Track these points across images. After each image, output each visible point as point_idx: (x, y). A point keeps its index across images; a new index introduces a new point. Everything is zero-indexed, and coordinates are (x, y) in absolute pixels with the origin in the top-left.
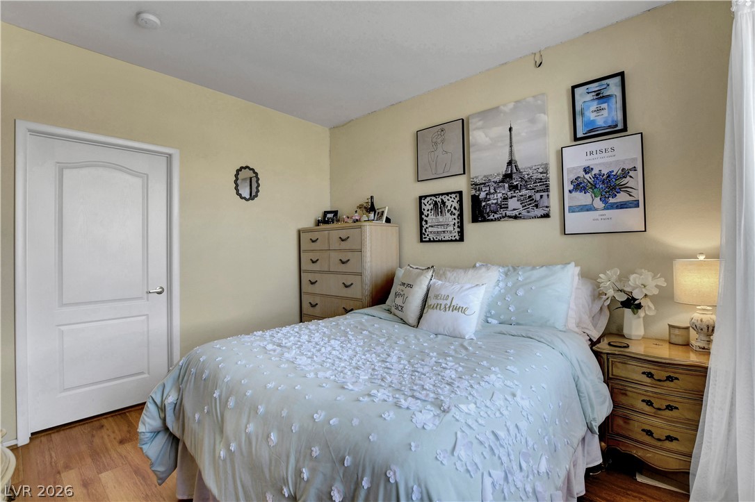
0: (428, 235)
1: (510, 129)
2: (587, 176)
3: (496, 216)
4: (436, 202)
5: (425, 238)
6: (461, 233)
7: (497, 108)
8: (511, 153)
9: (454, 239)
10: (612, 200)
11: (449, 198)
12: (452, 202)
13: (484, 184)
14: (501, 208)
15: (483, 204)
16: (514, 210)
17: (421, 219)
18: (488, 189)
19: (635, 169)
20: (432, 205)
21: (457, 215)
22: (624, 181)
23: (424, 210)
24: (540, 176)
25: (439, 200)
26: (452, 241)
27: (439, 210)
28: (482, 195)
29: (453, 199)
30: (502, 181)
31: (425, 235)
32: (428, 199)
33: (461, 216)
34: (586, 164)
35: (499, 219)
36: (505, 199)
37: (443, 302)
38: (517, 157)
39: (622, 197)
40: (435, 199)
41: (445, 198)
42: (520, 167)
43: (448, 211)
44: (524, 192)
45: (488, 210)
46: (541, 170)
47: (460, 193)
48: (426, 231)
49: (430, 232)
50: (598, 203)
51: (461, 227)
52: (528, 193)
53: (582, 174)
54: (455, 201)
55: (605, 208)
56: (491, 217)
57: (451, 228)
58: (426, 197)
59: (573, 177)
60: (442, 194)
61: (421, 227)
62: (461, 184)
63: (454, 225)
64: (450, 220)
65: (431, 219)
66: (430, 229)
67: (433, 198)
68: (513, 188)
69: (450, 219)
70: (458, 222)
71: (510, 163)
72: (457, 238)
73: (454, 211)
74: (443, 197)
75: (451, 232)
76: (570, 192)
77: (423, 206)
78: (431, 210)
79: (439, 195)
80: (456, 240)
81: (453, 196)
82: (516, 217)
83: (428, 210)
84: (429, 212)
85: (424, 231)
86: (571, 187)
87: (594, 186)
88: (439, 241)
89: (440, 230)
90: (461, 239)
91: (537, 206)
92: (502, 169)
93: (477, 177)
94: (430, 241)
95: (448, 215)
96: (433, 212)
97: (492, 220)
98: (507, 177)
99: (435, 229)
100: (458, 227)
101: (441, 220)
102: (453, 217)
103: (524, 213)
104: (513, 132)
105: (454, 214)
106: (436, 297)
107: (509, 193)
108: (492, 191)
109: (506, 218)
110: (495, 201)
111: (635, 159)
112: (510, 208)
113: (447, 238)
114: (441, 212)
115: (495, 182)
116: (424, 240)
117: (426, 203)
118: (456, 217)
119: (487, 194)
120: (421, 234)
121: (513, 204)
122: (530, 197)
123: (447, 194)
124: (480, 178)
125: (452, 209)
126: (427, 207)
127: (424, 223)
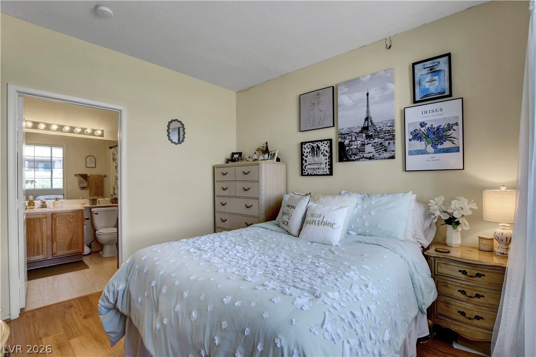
0: (307, 171)
1: (368, 94)
2: (422, 129)
3: (356, 157)
4: (313, 146)
5: (305, 173)
6: (331, 169)
7: (358, 78)
8: (368, 111)
9: (325, 173)
10: (440, 147)
11: (322, 144)
12: (324, 147)
13: (348, 134)
14: (360, 151)
15: (347, 148)
16: (369, 153)
17: (302, 159)
18: (350, 138)
19: (457, 124)
20: (310, 149)
21: (328, 156)
22: (449, 133)
23: (304, 152)
24: (389, 129)
25: (315, 145)
26: (324, 175)
27: (315, 153)
28: (347, 142)
29: (325, 145)
30: (361, 132)
31: (304, 170)
32: (307, 144)
33: (331, 157)
34: (422, 120)
35: (358, 160)
36: (363, 145)
37: (317, 219)
39: (447, 144)
41: (320, 144)
42: (374, 122)
43: (322, 153)
44: (376, 140)
45: (350, 153)
46: (389, 124)
47: (331, 140)
48: (305, 168)
49: (308, 168)
50: (430, 148)
51: (331, 165)
52: (380, 141)
53: (418, 127)
54: (327, 146)
55: (435, 153)
56: (353, 158)
57: (323, 166)
58: (305, 143)
59: (412, 129)
60: (318, 141)
61: (302, 164)
62: (331, 133)
63: (326, 163)
64: (323, 160)
65: (310, 159)
66: (309, 166)
67: (311, 144)
68: (369, 137)
69: (323, 159)
70: (329, 162)
71: (367, 119)
72: (328, 173)
73: (326, 154)
74: (318, 143)
75: (323, 169)
76: (410, 140)
77: (304, 150)
78: (310, 152)
79: (315, 141)
80: (327, 175)
81: (326, 142)
82: (370, 158)
83: (307, 153)
86: (411, 137)
87: (427, 136)
88: (315, 175)
89: (315, 167)
90: (331, 174)
91: (386, 150)
93: (343, 129)
94: (308, 175)
95: (322, 156)
96: (310, 154)
97: (353, 160)
98: (365, 129)
99: (312, 167)
100: (329, 165)
101: (316, 160)
102: (325, 157)
103: (377, 155)
104: (369, 96)
106: (312, 215)
107: (366, 141)
108: (354, 139)
109: (363, 159)
110: (356, 147)
111: (457, 117)
112: (367, 151)
113: (320, 173)
114: (317, 154)
115: (356, 133)
117: (306, 147)
118: (327, 158)
119: (350, 141)
120: (302, 170)
121: (369, 148)
122: (381, 144)
123: (321, 141)
124: (345, 129)
125: (325, 152)
126: (307, 150)
127: (304, 162)
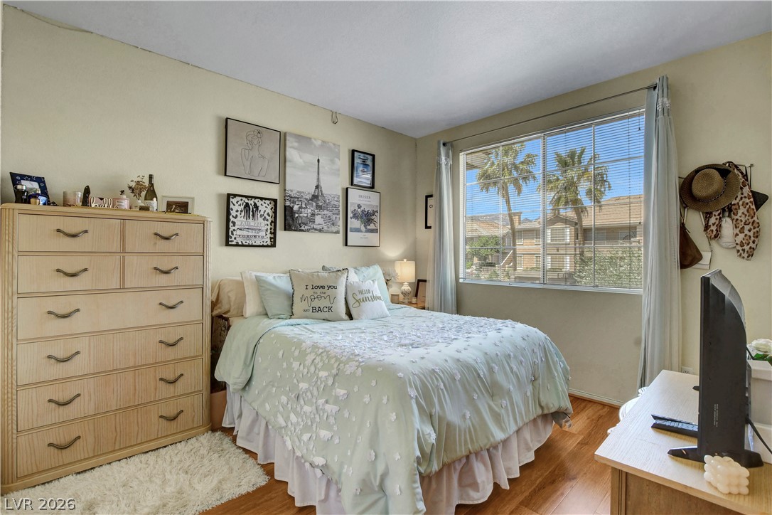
0: (235, 238)
1: (318, 160)
2: (359, 210)
3: (306, 228)
4: (247, 204)
5: (232, 241)
6: (274, 239)
7: (310, 138)
8: (318, 178)
9: (265, 244)
10: (368, 227)
11: (262, 203)
12: (265, 208)
13: (298, 198)
14: (310, 222)
15: (297, 215)
16: (319, 224)
17: (228, 220)
18: (300, 203)
19: (377, 212)
20: (242, 207)
21: (270, 221)
22: (373, 217)
23: (232, 210)
24: (336, 203)
25: (251, 202)
26: (263, 246)
27: (251, 213)
28: (296, 208)
29: (266, 205)
30: (312, 200)
31: (231, 238)
32: (238, 199)
33: (274, 222)
34: (359, 202)
35: (308, 230)
36: (313, 215)
38: (322, 184)
39: (372, 226)
40: (246, 201)
41: (259, 203)
42: (324, 192)
43: (261, 216)
44: (325, 212)
45: (300, 222)
46: (336, 199)
47: (275, 201)
48: (233, 234)
49: (237, 236)
50: (363, 228)
51: (274, 233)
52: (329, 214)
53: (357, 208)
54: (269, 207)
55: (366, 232)
56: (302, 228)
57: (263, 234)
58: (235, 196)
59: (353, 209)
60: (256, 198)
61: (228, 228)
62: (273, 192)
63: (267, 230)
64: (263, 225)
65: (240, 220)
66: (239, 232)
67: (244, 199)
68: (318, 207)
69: (261, 225)
70: (271, 229)
71: (317, 187)
72: (269, 243)
73: (267, 217)
74: (256, 201)
75: (262, 237)
76: (351, 218)
77: (231, 206)
78: (241, 211)
79: (252, 197)
80: (267, 246)
81: (268, 202)
82: (320, 231)
83: (237, 211)
84: (238, 214)
85: (230, 234)
86: (352, 215)
87: (361, 217)
88: (249, 246)
89: (250, 234)
90: (273, 245)
91: (333, 224)
92: (312, 190)
93: (292, 191)
94: (237, 245)
95: (261, 220)
96: (243, 214)
97: (303, 231)
98: (315, 197)
99: (245, 233)
100: (271, 233)
101: (252, 224)
102: (266, 222)
103: (325, 228)
104: (320, 163)
105: (267, 220)
106: (361, 292)
107: (316, 211)
108: (304, 206)
109: (313, 231)
110: (305, 215)
111: (377, 206)
112: (316, 223)
113: (258, 243)
114: (253, 215)
115: (306, 199)
116: (230, 243)
117: (235, 203)
118: (269, 223)
119: (300, 208)
120: (228, 237)
121: (318, 219)
122: (329, 217)
123: (262, 199)
124: (294, 192)
125: (265, 215)
126: (237, 206)
127: (231, 224)
